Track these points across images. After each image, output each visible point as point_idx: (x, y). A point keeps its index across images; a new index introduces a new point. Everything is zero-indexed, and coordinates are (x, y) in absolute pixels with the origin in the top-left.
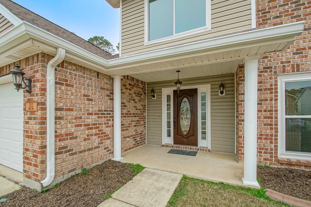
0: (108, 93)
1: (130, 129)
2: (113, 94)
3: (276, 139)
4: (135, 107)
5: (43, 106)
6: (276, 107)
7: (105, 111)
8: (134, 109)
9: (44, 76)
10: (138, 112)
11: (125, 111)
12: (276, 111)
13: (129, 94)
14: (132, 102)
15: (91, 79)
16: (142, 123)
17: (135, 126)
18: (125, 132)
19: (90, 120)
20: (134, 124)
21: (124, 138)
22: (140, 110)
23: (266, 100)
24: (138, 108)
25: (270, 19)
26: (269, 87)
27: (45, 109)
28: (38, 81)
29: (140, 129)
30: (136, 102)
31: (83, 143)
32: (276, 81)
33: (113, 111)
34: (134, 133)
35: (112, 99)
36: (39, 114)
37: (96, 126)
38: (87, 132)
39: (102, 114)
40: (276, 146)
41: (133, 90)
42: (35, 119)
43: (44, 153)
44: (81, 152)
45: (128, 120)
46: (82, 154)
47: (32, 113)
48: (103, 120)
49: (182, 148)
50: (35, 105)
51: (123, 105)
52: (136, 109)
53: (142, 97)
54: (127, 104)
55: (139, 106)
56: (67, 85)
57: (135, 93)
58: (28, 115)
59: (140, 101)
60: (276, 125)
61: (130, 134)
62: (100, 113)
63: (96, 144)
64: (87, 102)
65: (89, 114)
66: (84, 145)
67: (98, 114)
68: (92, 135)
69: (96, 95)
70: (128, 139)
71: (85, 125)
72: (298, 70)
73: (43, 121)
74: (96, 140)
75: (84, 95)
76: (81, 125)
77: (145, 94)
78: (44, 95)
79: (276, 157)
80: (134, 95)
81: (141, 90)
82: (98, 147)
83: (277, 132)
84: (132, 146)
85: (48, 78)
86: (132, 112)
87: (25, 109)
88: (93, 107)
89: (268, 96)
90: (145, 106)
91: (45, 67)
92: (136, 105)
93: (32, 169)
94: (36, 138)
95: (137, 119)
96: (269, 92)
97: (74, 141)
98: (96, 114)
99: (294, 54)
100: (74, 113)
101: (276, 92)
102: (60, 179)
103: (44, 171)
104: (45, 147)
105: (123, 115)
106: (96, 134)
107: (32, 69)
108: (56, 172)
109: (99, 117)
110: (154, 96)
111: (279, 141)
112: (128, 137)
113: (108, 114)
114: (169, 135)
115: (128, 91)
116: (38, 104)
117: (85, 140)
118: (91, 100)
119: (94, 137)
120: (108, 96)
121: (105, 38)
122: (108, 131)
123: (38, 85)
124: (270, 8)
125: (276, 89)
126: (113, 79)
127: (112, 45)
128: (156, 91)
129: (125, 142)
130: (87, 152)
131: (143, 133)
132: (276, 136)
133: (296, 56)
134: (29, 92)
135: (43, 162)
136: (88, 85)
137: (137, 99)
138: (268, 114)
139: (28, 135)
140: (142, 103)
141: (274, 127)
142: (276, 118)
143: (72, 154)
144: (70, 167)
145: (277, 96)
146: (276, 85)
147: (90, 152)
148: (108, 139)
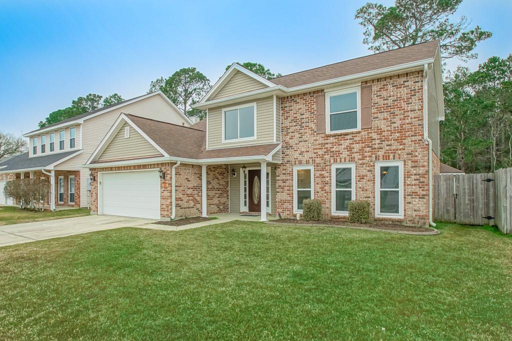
0: (199, 176)
1: (214, 199)
2: (201, 176)
3: (292, 203)
4: (218, 183)
5: (170, 184)
6: (292, 184)
7: (197, 186)
8: (218, 185)
9: (171, 172)
10: (221, 187)
11: (210, 187)
12: (292, 186)
13: (214, 175)
14: (216, 179)
15: (189, 169)
16: (225, 195)
17: (219, 197)
18: (210, 201)
19: (189, 192)
20: (217, 195)
21: (209, 205)
22: (223, 185)
23: (288, 180)
24: (221, 184)
25: (289, 133)
26: (289, 172)
27: (171, 186)
28: (168, 174)
29: (223, 200)
30: (219, 180)
31: (186, 204)
32: (292, 169)
33: (201, 187)
34: (218, 203)
35: (201, 179)
36: (169, 188)
37: (191, 195)
38: (187, 198)
39: (195, 188)
40: (292, 207)
41: (217, 171)
42: (167, 190)
43: (171, 205)
44: (185, 208)
45: (212, 193)
46: (185, 209)
47: (166, 188)
48: (196, 192)
49: (253, 213)
50: (167, 185)
51: (208, 183)
52: (220, 185)
53: (225, 175)
54: (211, 182)
55: (222, 182)
56: (179, 175)
57: (218, 173)
58: (163, 189)
59: (223, 178)
60: (292, 194)
61: (214, 203)
62: (194, 188)
63: (192, 206)
64: (187, 182)
65: (188, 189)
66: (186, 205)
67: (193, 188)
68: (190, 200)
69: (192, 178)
70: (212, 206)
71: (187, 194)
72: (301, 164)
73: (171, 192)
74: (192, 204)
75: (186, 179)
76: (184, 194)
77: (228, 172)
78: (171, 180)
79: (292, 213)
80: (217, 175)
81: (224, 170)
82: (193, 207)
83: (293, 198)
84: (216, 211)
85: (173, 173)
86: (216, 187)
87: (161, 186)
88: (190, 185)
89: (289, 178)
90: (228, 182)
91: (171, 168)
92: (219, 182)
93: (166, 213)
94: (167, 199)
95: (220, 192)
96: (289, 175)
97: (182, 202)
98: (192, 188)
99: (300, 154)
100: (182, 188)
101: (292, 176)
102: (177, 219)
103: (171, 213)
104: (172, 203)
105: (208, 189)
106: (192, 200)
107: (165, 168)
108: (176, 215)
109: (193, 190)
110: (234, 175)
111: (294, 203)
112: (213, 205)
113: (199, 188)
114: (245, 205)
115: (213, 172)
116: (169, 184)
117: (187, 202)
118: (189, 181)
119: (191, 201)
120: (198, 177)
121: (197, 70)
122: (198, 199)
123: (169, 176)
124: (290, 127)
125: (292, 173)
126: (201, 167)
127: (208, 80)
128: (236, 170)
129: (210, 208)
130: (187, 209)
131: (226, 204)
132: (292, 200)
133: (300, 156)
134: (164, 178)
135: (171, 209)
136: (188, 173)
137: (220, 177)
138: (289, 188)
139: (163, 198)
140: (224, 180)
141: (291, 195)
142: (292, 190)
143: (181, 208)
144: (181, 214)
145: (292, 178)
146: (292, 171)
147: (189, 209)
148: (198, 204)
